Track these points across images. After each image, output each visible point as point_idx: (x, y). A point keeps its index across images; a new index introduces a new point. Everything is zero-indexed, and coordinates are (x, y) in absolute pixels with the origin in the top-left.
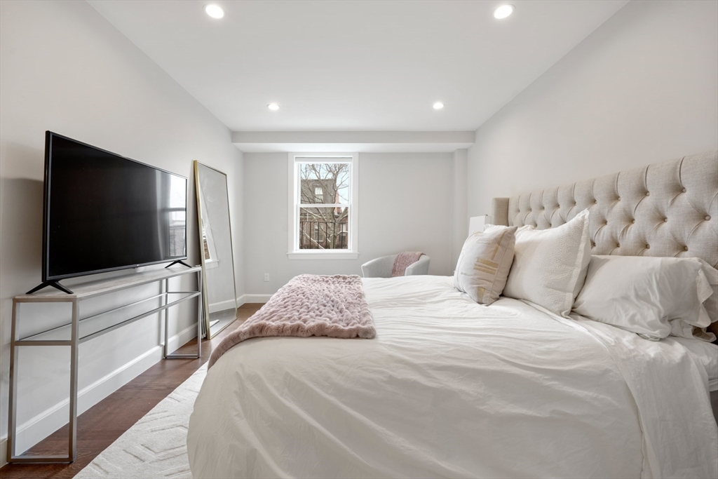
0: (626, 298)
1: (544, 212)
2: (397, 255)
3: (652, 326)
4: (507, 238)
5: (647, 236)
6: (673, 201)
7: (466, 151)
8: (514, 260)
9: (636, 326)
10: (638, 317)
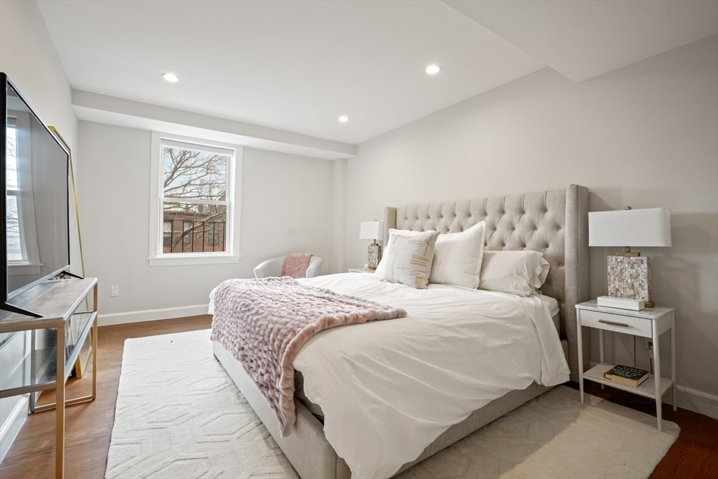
0: (512, 275)
1: (430, 221)
2: (284, 258)
3: (525, 289)
4: (432, 239)
5: (505, 239)
6: (520, 218)
7: (345, 161)
8: (435, 256)
9: (518, 290)
10: (519, 285)
